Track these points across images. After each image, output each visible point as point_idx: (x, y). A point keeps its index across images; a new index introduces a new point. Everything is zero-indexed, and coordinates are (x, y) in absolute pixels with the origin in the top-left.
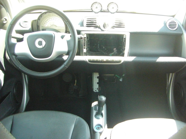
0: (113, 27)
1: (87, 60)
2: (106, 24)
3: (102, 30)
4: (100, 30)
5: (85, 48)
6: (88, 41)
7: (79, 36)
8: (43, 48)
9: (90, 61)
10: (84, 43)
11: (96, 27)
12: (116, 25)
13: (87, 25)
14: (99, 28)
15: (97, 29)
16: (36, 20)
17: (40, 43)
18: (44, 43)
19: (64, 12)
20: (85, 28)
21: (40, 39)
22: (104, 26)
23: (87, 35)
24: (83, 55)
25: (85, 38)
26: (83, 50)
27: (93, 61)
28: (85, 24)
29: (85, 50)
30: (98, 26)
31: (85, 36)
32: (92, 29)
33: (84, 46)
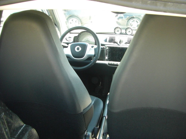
0: (126, 43)
1: (107, 64)
2: (122, 40)
3: (119, 45)
4: (117, 44)
5: (106, 56)
6: (109, 52)
7: (103, 47)
8: (80, 52)
9: (109, 64)
10: (106, 53)
11: (115, 42)
12: (128, 42)
13: (109, 41)
14: (117, 43)
15: (115, 44)
16: (76, 36)
17: (78, 49)
18: (80, 49)
19: (97, 33)
20: (107, 43)
21: (78, 47)
22: (120, 42)
23: (109, 48)
24: (105, 61)
25: (107, 49)
26: (105, 57)
27: (111, 65)
28: (108, 40)
29: (107, 58)
30: (116, 42)
31: (108, 48)
32: (112, 43)
33: (106, 55)
